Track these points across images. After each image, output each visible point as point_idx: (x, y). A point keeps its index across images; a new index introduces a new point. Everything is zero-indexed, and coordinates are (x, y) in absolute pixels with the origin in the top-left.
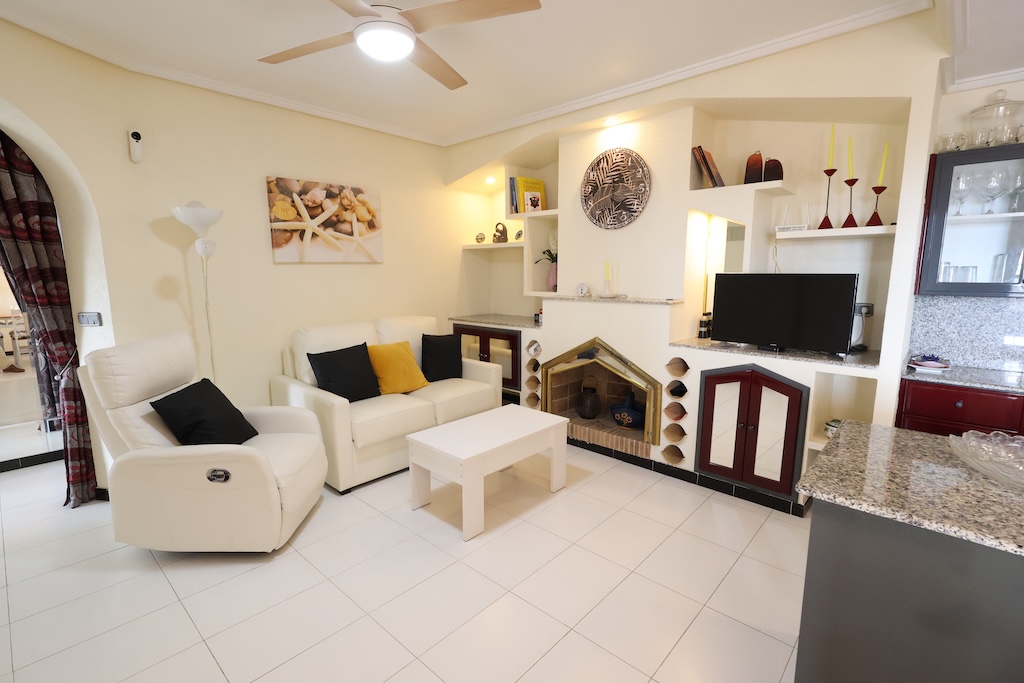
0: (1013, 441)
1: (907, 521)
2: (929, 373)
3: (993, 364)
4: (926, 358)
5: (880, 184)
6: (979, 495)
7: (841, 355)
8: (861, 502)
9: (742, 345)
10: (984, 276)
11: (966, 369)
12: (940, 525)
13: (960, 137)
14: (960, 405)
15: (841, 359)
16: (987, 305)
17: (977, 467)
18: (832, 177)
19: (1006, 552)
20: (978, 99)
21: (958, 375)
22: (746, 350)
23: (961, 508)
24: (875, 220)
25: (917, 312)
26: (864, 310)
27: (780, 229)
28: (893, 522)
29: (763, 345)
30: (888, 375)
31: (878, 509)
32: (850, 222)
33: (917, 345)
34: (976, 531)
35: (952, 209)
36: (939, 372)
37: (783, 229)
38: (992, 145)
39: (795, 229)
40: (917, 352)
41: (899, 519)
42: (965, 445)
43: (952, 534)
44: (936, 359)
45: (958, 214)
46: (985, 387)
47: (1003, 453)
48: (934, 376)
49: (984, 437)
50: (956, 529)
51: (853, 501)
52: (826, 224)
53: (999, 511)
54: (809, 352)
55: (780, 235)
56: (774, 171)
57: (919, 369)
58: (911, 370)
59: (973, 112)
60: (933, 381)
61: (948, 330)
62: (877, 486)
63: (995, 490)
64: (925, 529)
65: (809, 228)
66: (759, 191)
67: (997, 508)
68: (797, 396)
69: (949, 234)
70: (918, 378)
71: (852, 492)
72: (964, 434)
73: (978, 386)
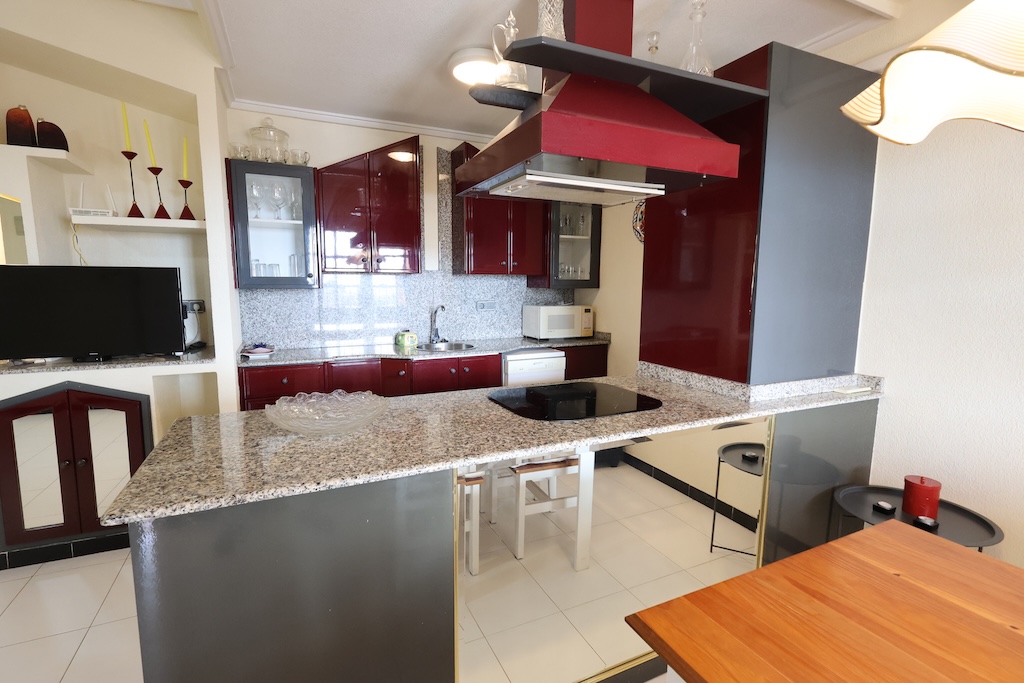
0: (311, 398)
1: (231, 504)
2: (260, 358)
3: (303, 344)
4: (257, 346)
5: (185, 178)
6: (292, 451)
7: (177, 354)
8: (184, 503)
9: (49, 360)
10: (284, 272)
11: (287, 350)
12: (260, 493)
13: (245, 149)
14: (285, 381)
15: (178, 358)
16: (291, 297)
17: (290, 429)
18: (133, 161)
19: (311, 493)
20: (255, 120)
21: (282, 356)
22: (55, 366)
23: (278, 469)
24: (187, 214)
25: (243, 306)
26: (196, 307)
27: (75, 212)
28: (219, 510)
29: (80, 357)
30: (225, 366)
31: (202, 503)
32: (162, 213)
33: (248, 336)
34: (288, 485)
35: (251, 214)
36: (267, 356)
37: (81, 213)
38: (270, 161)
39: (96, 214)
40: (249, 343)
41: (224, 505)
42: (278, 411)
43: (271, 497)
44: (264, 346)
45: (257, 217)
46: (299, 362)
47: (307, 410)
48: (262, 360)
49: (291, 401)
50: (272, 491)
51: (174, 507)
52: (135, 212)
53: (305, 459)
54: (142, 356)
55: (76, 219)
56: (52, 137)
57: (252, 357)
58: (245, 358)
59: (254, 129)
60: (263, 364)
61: (269, 320)
62: (203, 479)
63: (303, 443)
64: (249, 503)
65: (115, 214)
66: (30, 158)
67: (304, 458)
68: (135, 409)
69: (253, 234)
70: (251, 364)
71: (174, 496)
72: (277, 402)
73: (294, 362)
